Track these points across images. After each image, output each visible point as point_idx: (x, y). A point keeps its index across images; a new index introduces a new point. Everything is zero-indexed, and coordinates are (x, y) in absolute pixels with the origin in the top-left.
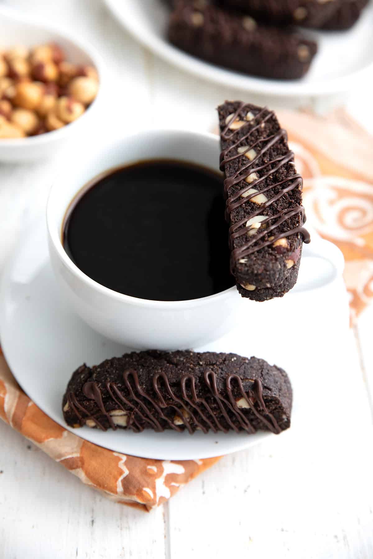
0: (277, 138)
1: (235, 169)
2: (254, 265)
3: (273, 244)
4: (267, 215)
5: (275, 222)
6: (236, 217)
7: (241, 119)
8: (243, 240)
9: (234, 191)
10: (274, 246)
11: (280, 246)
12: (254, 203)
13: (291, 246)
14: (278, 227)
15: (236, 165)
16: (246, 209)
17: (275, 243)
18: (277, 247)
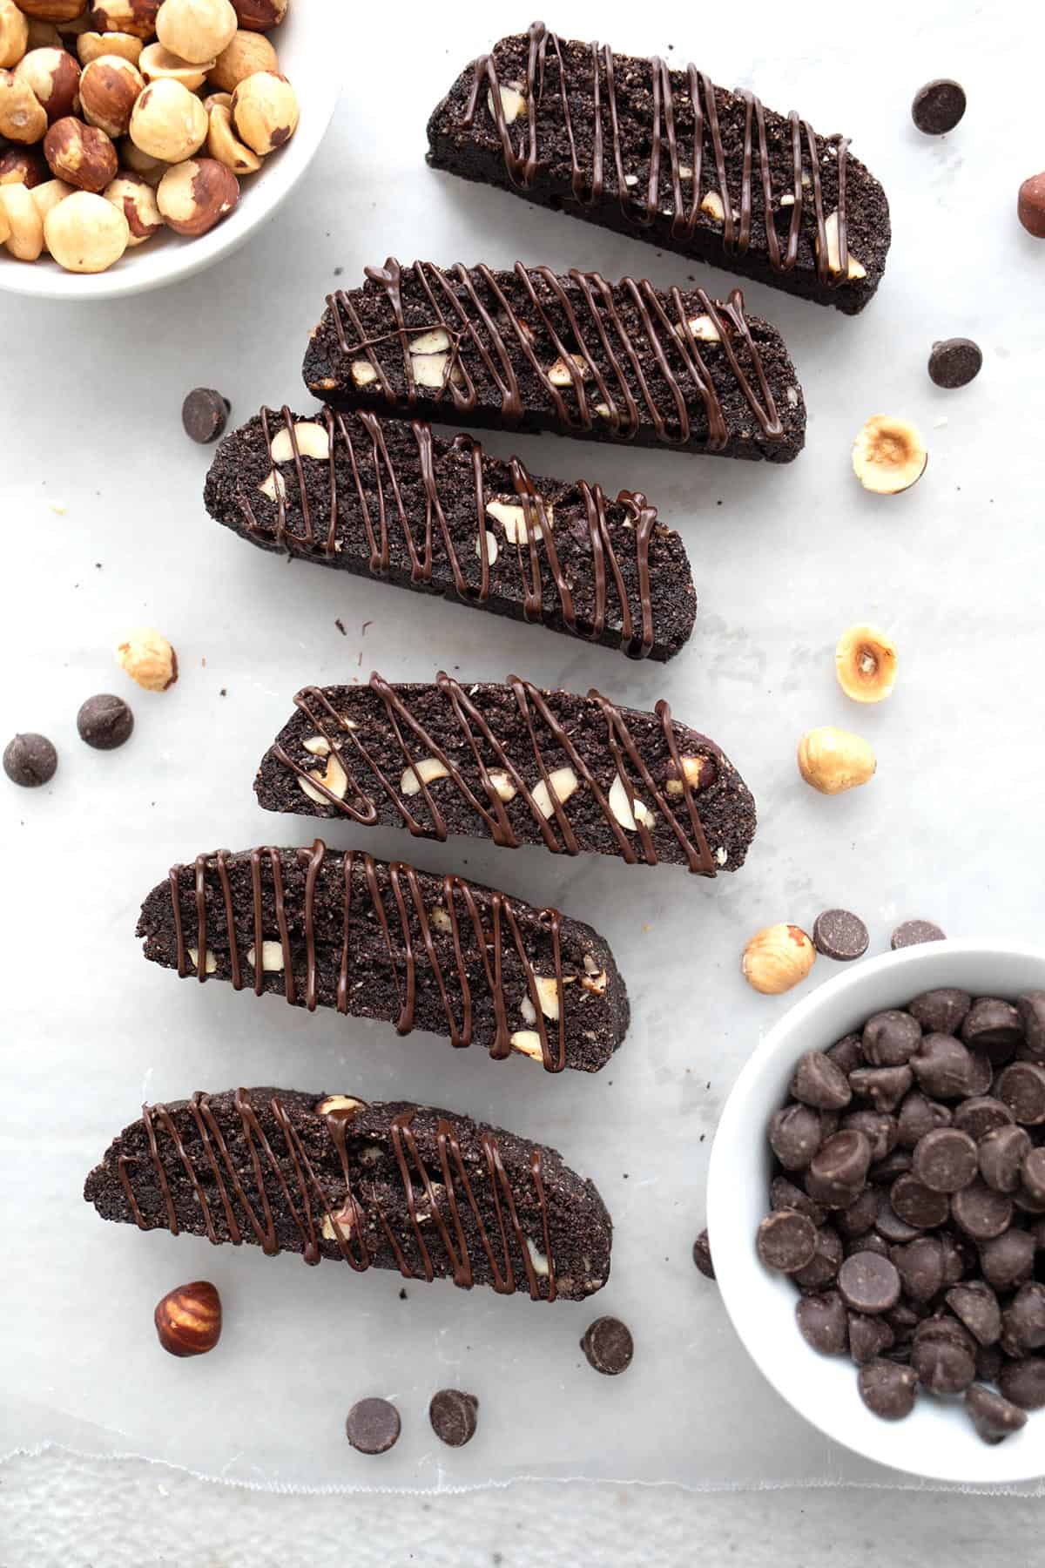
0: (398, 704)
1: (464, 815)
2: (735, 836)
3: (692, 787)
4: (610, 780)
5: (634, 771)
6: (599, 841)
7: (321, 766)
8: (666, 844)
9: (526, 831)
10: (696, 786)
11: (700, 774)
12: (571, 797)
13: (703, 754)
14: (647, 764)
15: (454, 810)
16: (581, 816)
17: (690, 783)
18: (700, 783)
